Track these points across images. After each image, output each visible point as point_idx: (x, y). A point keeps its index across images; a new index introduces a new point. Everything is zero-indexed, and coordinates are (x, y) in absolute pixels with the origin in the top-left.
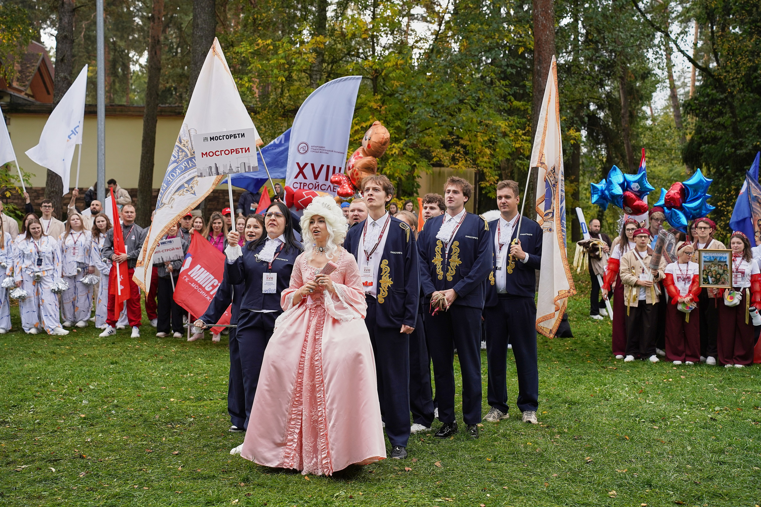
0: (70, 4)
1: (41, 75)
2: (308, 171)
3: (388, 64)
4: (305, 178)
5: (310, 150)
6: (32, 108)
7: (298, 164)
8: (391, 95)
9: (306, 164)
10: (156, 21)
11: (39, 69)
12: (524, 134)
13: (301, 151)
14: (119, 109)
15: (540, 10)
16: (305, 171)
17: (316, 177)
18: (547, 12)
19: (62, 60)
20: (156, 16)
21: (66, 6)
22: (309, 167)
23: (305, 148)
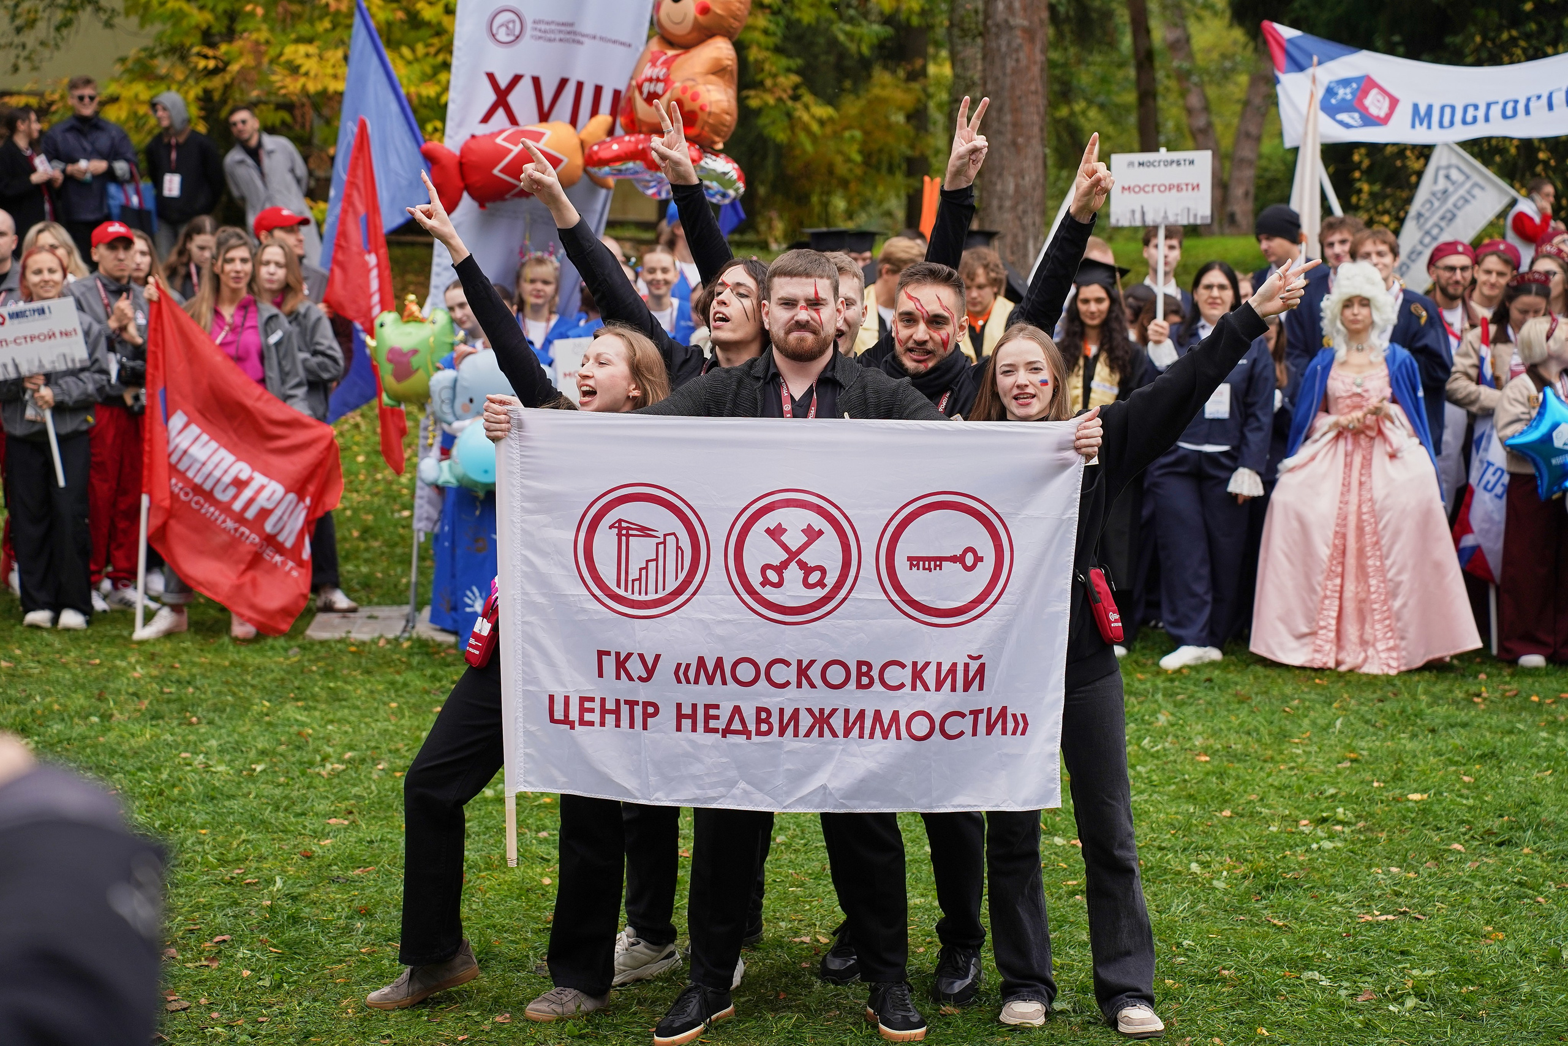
2: (522, 100)
4: (513, 121)
5: (529, 32)
7: (491, 77)
9: (517, 79)
13: (502, 35)
16: (512, 99)
17: (544, 117)
22: (525, 89)
23: (507, 27)
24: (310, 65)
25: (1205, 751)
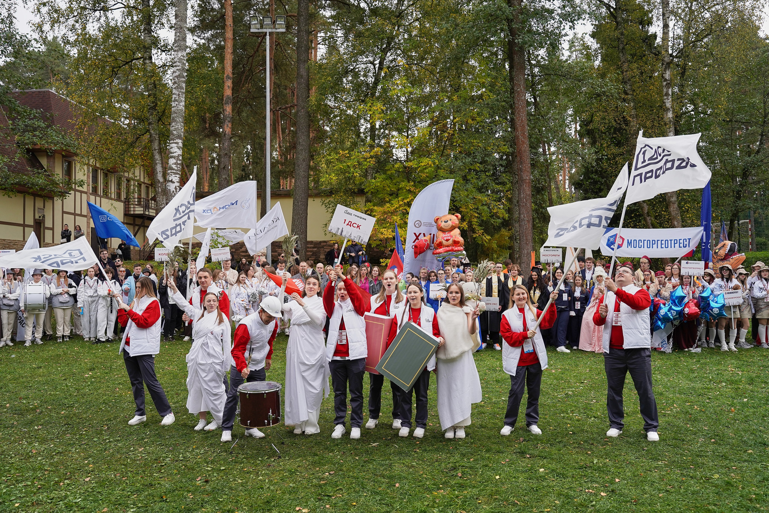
0: (229, 135)
3: (422, 164)
7: (415, 234)
9: (420, 234)
13: (417, 226)
18: (524, 134)
19: (224, 168)
21: (226, 136)
23: (418, 224)
24: (385, 232)
25: (560, 369)
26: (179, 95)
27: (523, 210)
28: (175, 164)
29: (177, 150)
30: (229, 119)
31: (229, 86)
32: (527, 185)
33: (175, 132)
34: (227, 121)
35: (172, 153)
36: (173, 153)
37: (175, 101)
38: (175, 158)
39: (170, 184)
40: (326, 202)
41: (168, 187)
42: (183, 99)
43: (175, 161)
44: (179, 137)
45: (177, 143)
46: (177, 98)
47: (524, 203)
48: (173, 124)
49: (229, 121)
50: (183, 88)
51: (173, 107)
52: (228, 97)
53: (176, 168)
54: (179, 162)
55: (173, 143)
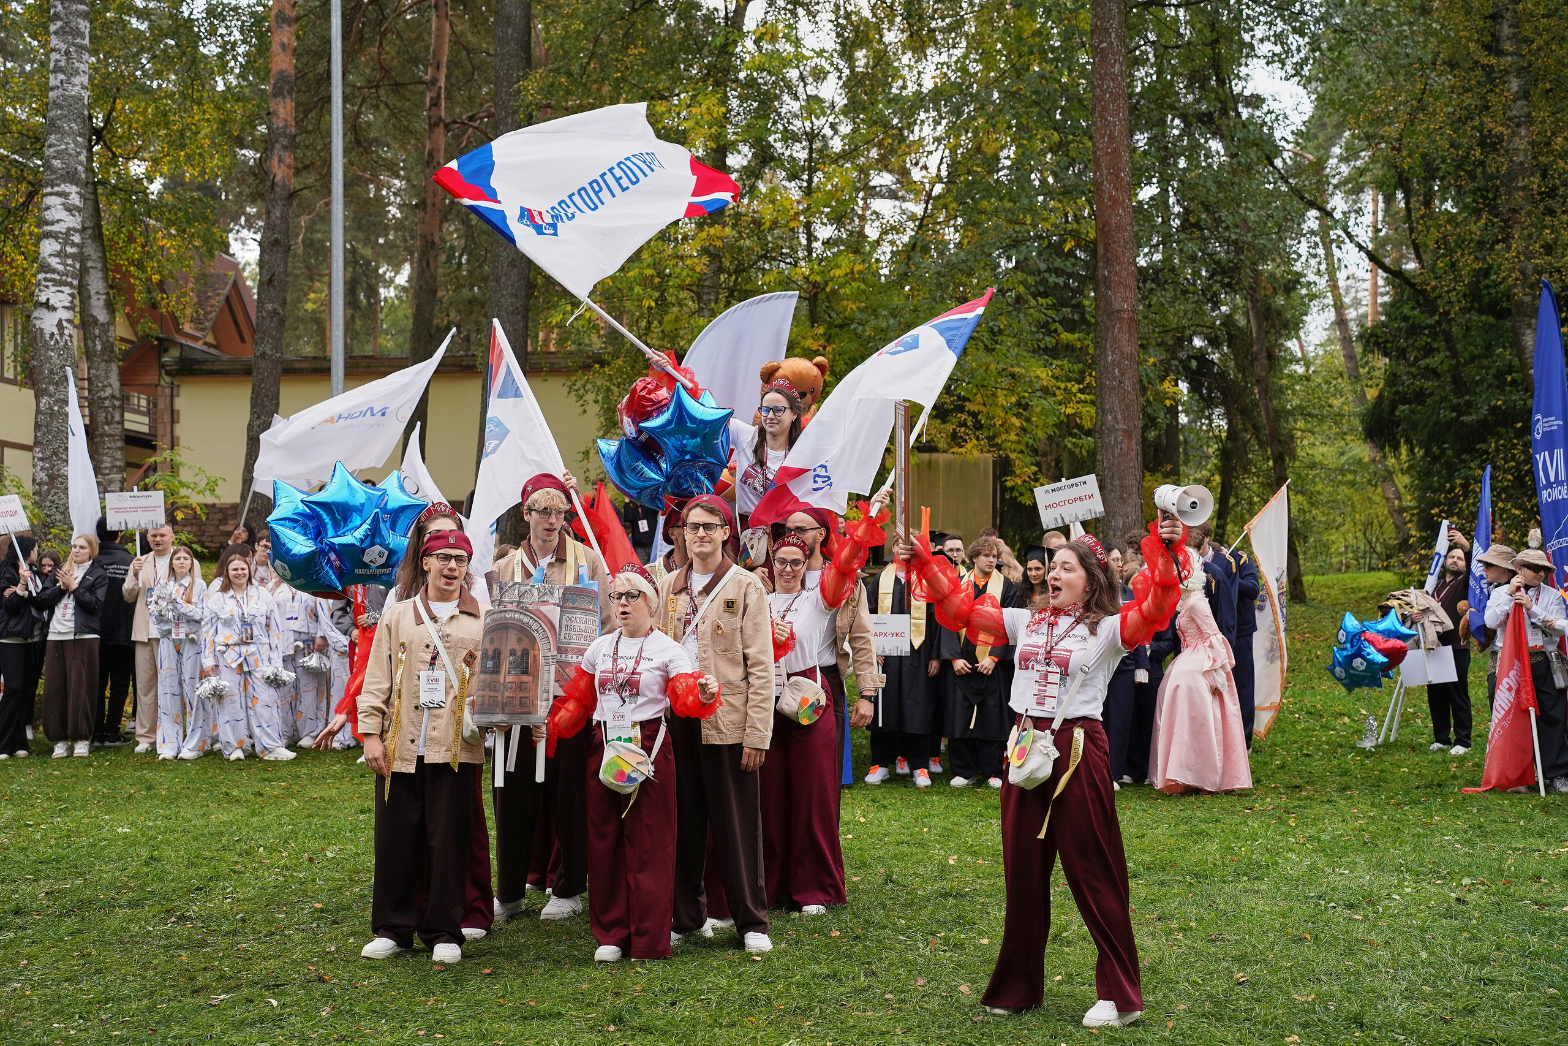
0: (284, 186)
1: (231, 310)
3: (838, 272)
6: (216, 367)
8: (841, 327)
10: (429, 209)
11: (228, 300)
12: (1081, 391)
14: (363, 363)
15: (1105, 172)
18: (1117, 177)
19: (270, 281)
20: (429, 202)
21: (277, 189)
26: (67, 53)
27: (1112, 400)
28: (58, 255)
29: (62, 214)
30: (285, 141)
31: (283, 46)
32: (1125, 327)
33: (57, 163)
34: (278, 146)
35: (47, 223)
36: (52, 223)
37: (57, 70)
38: (56, 238)
39: (42, 313)
40: (578, 385)
41: (38, 323)
42: (84, 67)
43: (57, 247)
44: (70, 177)
45: (64, 195)
46: (63, 63)
47: (1115, 378)
48: (53, 138)
49: (285, 148)
50: (82, 35)
51: (53, 89)
52: (282, 77)
53: (61, 268)
54: (69, 250)
55: (51, 194)
